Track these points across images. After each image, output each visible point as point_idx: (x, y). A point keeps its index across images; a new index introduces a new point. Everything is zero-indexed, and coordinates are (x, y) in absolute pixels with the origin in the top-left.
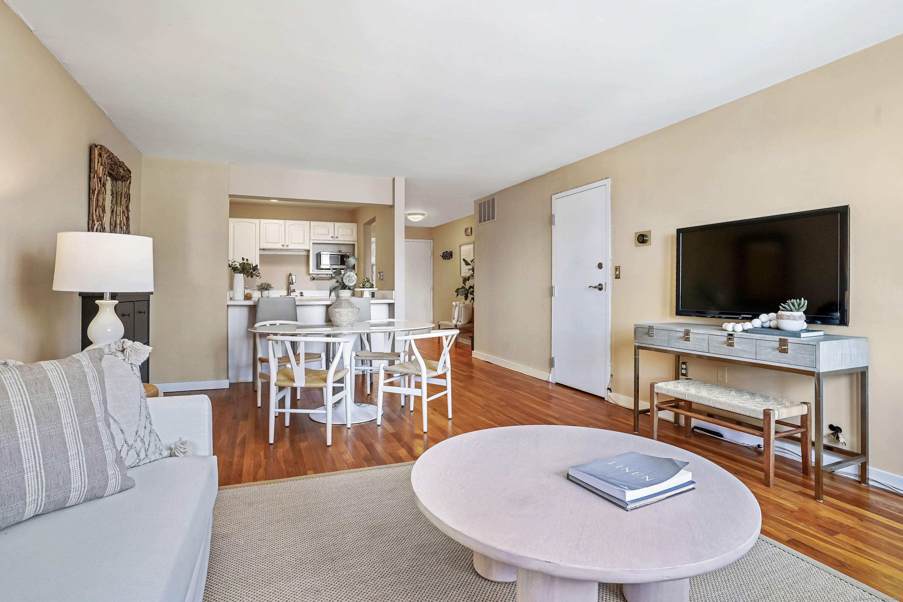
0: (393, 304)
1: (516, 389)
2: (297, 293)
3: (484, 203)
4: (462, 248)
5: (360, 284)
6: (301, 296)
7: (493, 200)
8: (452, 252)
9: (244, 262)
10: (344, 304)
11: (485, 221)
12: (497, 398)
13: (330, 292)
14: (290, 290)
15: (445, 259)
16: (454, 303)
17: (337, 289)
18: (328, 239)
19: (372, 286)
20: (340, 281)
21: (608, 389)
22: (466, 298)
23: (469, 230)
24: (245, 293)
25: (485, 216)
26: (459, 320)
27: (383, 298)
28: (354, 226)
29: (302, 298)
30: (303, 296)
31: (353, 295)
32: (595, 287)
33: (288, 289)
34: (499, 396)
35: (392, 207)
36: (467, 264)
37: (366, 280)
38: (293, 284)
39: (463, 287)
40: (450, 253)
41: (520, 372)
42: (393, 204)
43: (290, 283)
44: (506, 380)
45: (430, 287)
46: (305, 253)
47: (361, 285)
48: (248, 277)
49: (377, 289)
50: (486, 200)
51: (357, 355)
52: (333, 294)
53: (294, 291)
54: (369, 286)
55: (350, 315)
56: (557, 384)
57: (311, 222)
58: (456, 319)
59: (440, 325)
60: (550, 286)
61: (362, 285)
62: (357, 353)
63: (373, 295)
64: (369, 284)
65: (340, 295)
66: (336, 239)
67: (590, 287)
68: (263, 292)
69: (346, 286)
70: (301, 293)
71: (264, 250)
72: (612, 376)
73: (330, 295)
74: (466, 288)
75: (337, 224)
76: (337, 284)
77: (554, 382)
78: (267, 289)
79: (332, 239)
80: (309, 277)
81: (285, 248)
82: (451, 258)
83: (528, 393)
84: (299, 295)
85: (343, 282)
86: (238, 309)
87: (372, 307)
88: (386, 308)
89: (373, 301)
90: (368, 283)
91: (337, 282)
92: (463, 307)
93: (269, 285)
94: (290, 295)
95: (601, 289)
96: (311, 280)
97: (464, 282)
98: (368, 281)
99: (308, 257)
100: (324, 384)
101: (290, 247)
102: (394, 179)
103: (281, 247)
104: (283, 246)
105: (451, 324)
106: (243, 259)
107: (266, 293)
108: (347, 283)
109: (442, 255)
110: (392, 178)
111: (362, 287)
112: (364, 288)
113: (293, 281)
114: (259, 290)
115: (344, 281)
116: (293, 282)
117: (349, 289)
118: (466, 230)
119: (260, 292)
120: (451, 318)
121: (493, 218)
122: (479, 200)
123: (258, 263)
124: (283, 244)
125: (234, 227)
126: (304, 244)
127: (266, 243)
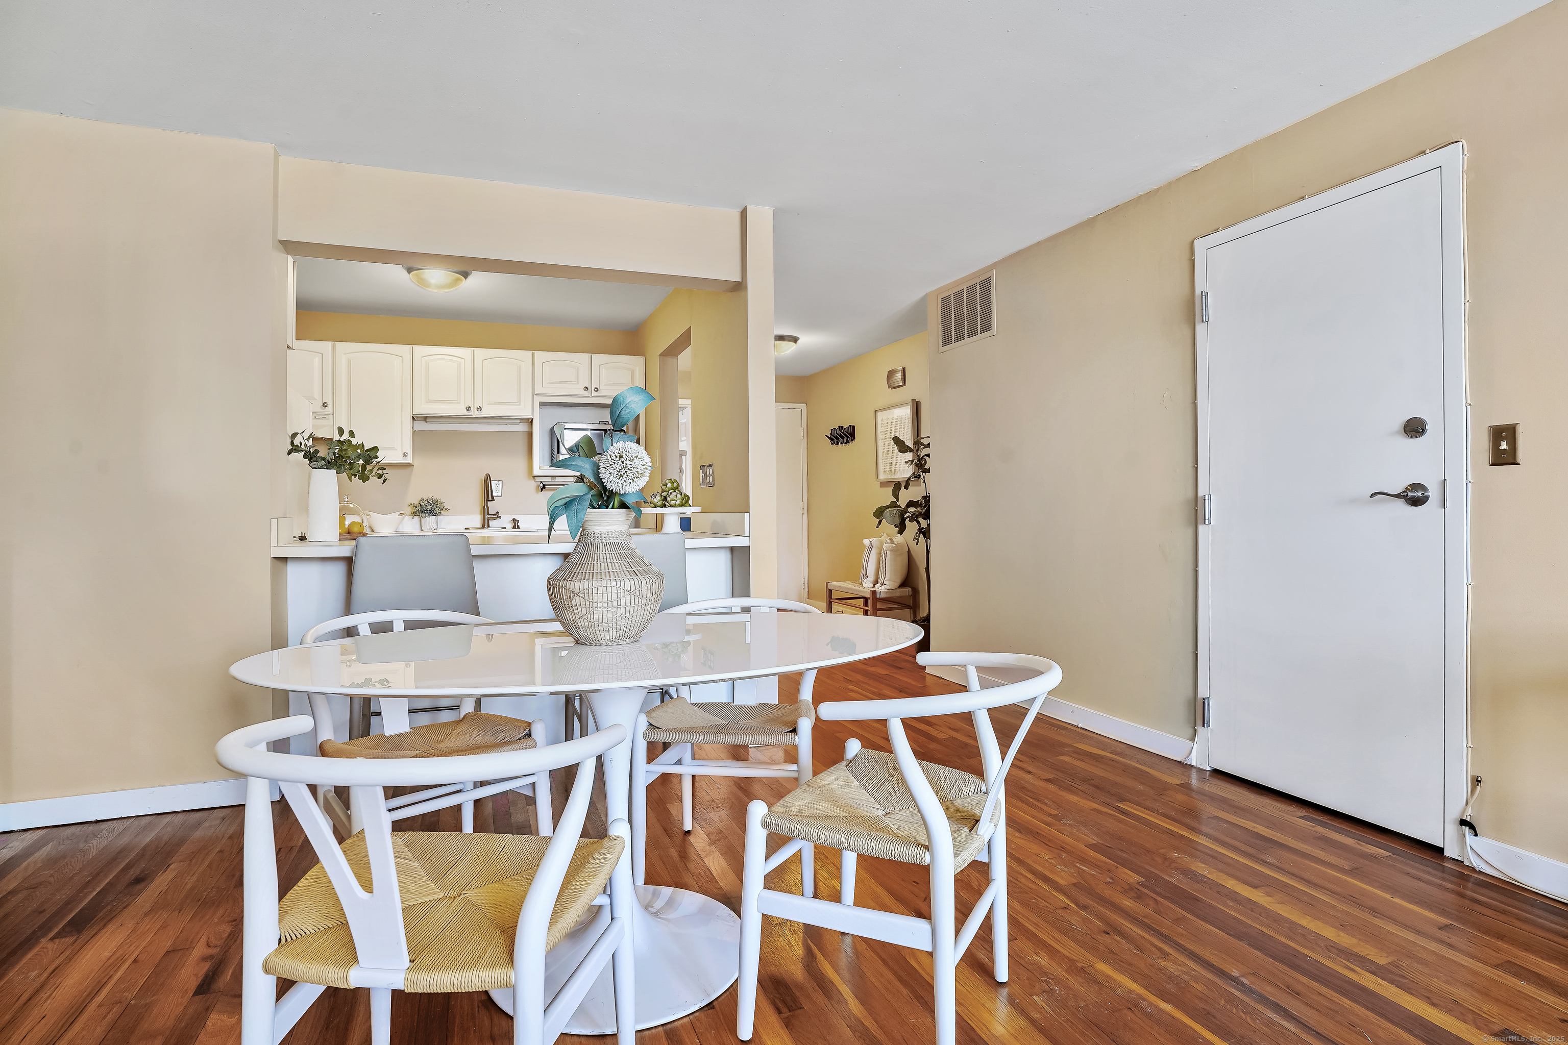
0: (746, 550)
1: (1122, 800)
2: (506, 521)
3: (959, 295)
4: (879, 414)
5: (654, 495)
6: (514, 527)
7: (986, 284)
8: (854, 427)
9: (342, 438)
10: (604, 560)
11: (959, 338)
12: (1092, 847)
13: (551, 518)
14: (488, 514)
15: (838, 444)
16: (866, 542)
17: (574, 507)
18: (574, 392)
19: (685, 502)
20: (589, 476)
21: (1463, 823)
22: (902, 528)
23: (899, 376)
24: (347, 523)
25: (959, 326)
26: (880, 581)
27: (714, 534)
28: (636, 362)
29: (516, 533)
30: (519, 527)
31: (637, 524)
32: (1398, 496)
33: (485, 511)
34: (1094, 840)
35: (739, 287)
36: (902, 447)
37: (669, 485)
38: (493, 500)
39: (893, 505)
40: (850, 430)
41: (1080, 725)
42: (742, 278)
43: (488, 496)
44: (1063, 758)
45: (801, 506)
46: (522, 428)
47: (657, 500)
48: (351, 480)
49: (698, 509)
50: (964, 287)
51: (651, 724)
52: (562, 523)
53: (497, 516)
54: (678, 502)
55: (628, 601)
56: (1218, 773)
57: (536, 353)
58: (871, 577)
59: (830, 591)
60: (1190, 494)
61: (658, 498)
62: (654, 714)
63: (686, 524)
64: (679, 496)
65: (592, 528)
66: (594, 393)
67: (1372, 496)
68: (423, 520)
69: (612, 494)
70: (514, 520)
71: (425, 419)
72: (1477, 781)
73: (551, 528)
74: (899, 506)
75: (598, 358)
76: (579, 490)
77: (1209, 769)
78: (431, 513)
79: (586, 393)
80: (533, 484)
81: (475, 413)
82: (852, 440)
83: (1159, 813)
84: (509, 526)
85: (600, 480)
86: (315, 569)
87: (690, 558)
88: (723, 561)
89: (690, 543)
90: (674, 494)
91: (581, 479)
92: (891, 550)
93: (436, 503)
94: (489, 526)
95: (1416, 502)
96: (537, 491)
97: (896, 494)
98: (677, 488)
99: (530, 435)
100: (504, 971)
101: (485, 412)
102: (744, 214)
103: (464, 413)
104: (468, 409)
105: (861, 589)
106: (341, 431)
107: (430, 521)
108: (612, 482)
109: (831, 434)
110: (740, 210)
111: (659, 503)
112: (665, 506)
113: (494, 494)
114: (414, 514)
115: (604, 475)
116: (492, 496)
117: (623, 505)
118: (891, 374)
119: (416, 518)
120: (857, 575)
121: (987, 327)
122: (940, 290)
123: (409, 449)
124: (467, 405)
125: (349, 362)
126: (520, 405)
127: (429, 401)
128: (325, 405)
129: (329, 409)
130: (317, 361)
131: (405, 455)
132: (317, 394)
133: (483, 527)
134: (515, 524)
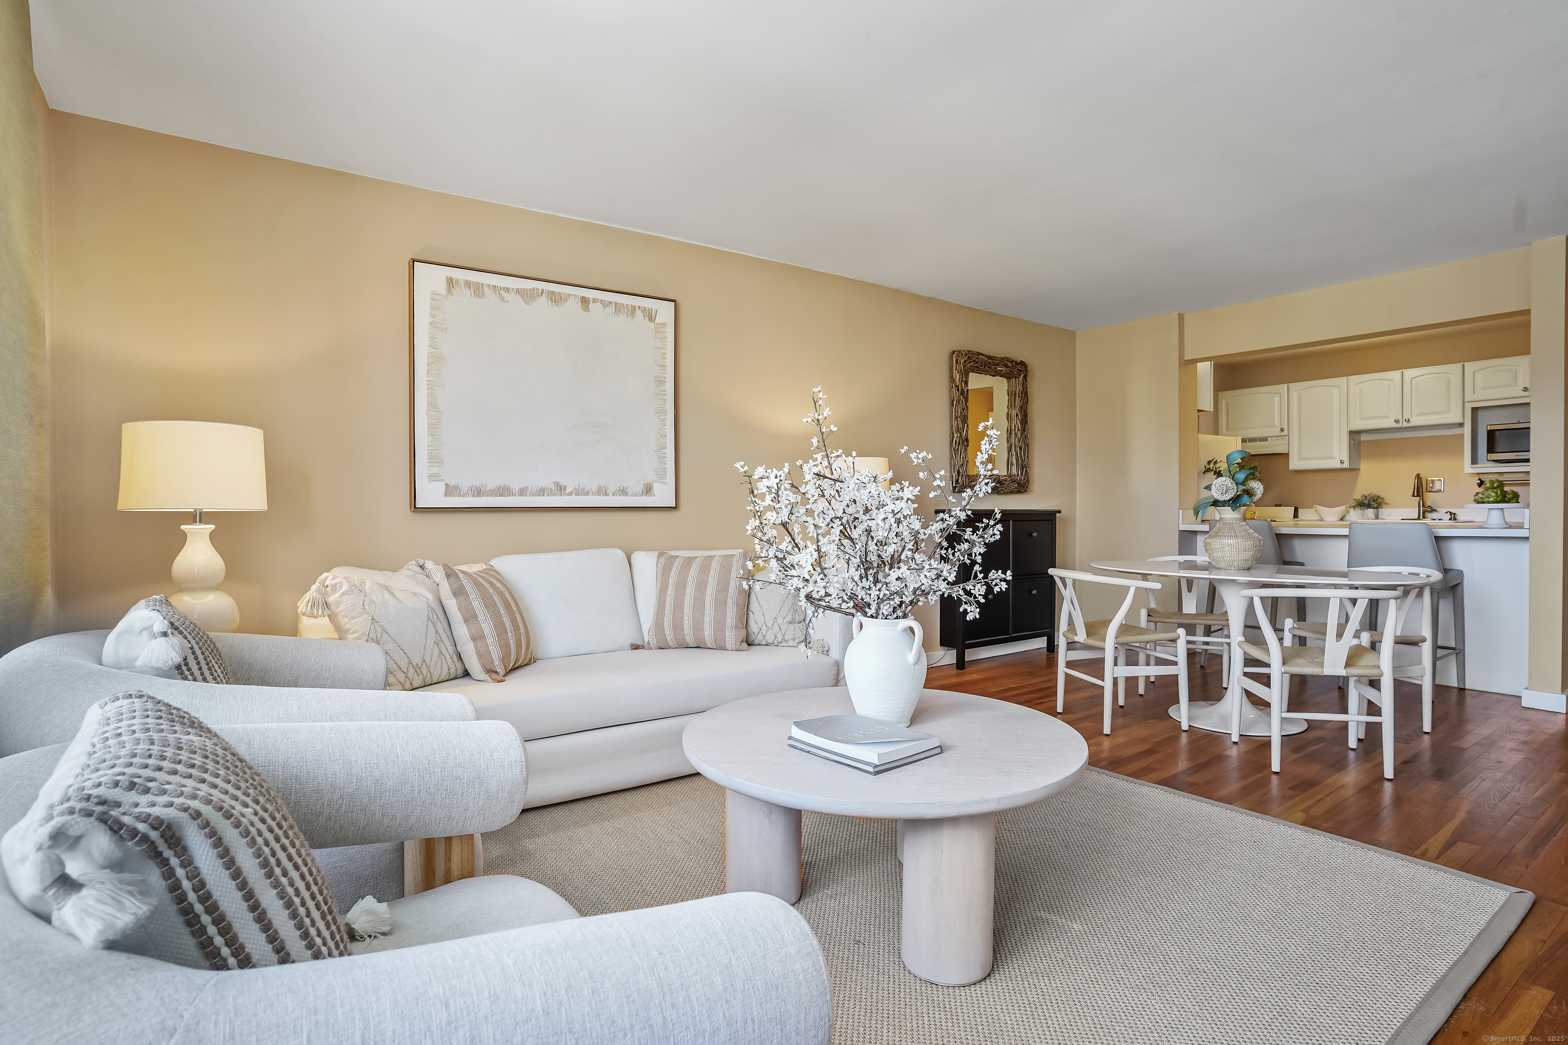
2: (1442, 513)
6: (1451, 519)
14: (1423, 507)
18: (1512, 394)
29: (1453, 523)
30: (1455, 519)
42: (1530, 306)
53: (1433, 510)
68: (1365, 512)
70: (1451, 513)
71: (1358, 432)
78: (1372, 506)
79: (1526, 393)
81: (1405, 424)
84: (1446, 518)
93: (1376, 499)
101: (1412, 424)
102: (1530, 249)
103: (1395, 425)
104: (1397, 422)
107: (1372, 513)
114: (1355, 507)
119: (1359, 510)
123: (1346, 458)
124: (1397, 418)
125: (1299, 397)
126: (1449, 412)
127: (1362, 419)
128: (1282, 430)
129: (1285, 432)
130: (1277, 399)
131: (1342, 462)
132: (1277, 423)
133: (1419, 519)
134: (1453, 517)
